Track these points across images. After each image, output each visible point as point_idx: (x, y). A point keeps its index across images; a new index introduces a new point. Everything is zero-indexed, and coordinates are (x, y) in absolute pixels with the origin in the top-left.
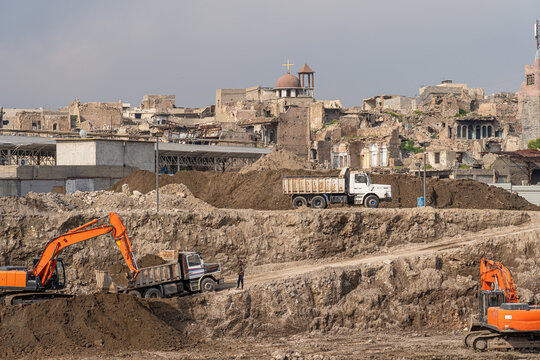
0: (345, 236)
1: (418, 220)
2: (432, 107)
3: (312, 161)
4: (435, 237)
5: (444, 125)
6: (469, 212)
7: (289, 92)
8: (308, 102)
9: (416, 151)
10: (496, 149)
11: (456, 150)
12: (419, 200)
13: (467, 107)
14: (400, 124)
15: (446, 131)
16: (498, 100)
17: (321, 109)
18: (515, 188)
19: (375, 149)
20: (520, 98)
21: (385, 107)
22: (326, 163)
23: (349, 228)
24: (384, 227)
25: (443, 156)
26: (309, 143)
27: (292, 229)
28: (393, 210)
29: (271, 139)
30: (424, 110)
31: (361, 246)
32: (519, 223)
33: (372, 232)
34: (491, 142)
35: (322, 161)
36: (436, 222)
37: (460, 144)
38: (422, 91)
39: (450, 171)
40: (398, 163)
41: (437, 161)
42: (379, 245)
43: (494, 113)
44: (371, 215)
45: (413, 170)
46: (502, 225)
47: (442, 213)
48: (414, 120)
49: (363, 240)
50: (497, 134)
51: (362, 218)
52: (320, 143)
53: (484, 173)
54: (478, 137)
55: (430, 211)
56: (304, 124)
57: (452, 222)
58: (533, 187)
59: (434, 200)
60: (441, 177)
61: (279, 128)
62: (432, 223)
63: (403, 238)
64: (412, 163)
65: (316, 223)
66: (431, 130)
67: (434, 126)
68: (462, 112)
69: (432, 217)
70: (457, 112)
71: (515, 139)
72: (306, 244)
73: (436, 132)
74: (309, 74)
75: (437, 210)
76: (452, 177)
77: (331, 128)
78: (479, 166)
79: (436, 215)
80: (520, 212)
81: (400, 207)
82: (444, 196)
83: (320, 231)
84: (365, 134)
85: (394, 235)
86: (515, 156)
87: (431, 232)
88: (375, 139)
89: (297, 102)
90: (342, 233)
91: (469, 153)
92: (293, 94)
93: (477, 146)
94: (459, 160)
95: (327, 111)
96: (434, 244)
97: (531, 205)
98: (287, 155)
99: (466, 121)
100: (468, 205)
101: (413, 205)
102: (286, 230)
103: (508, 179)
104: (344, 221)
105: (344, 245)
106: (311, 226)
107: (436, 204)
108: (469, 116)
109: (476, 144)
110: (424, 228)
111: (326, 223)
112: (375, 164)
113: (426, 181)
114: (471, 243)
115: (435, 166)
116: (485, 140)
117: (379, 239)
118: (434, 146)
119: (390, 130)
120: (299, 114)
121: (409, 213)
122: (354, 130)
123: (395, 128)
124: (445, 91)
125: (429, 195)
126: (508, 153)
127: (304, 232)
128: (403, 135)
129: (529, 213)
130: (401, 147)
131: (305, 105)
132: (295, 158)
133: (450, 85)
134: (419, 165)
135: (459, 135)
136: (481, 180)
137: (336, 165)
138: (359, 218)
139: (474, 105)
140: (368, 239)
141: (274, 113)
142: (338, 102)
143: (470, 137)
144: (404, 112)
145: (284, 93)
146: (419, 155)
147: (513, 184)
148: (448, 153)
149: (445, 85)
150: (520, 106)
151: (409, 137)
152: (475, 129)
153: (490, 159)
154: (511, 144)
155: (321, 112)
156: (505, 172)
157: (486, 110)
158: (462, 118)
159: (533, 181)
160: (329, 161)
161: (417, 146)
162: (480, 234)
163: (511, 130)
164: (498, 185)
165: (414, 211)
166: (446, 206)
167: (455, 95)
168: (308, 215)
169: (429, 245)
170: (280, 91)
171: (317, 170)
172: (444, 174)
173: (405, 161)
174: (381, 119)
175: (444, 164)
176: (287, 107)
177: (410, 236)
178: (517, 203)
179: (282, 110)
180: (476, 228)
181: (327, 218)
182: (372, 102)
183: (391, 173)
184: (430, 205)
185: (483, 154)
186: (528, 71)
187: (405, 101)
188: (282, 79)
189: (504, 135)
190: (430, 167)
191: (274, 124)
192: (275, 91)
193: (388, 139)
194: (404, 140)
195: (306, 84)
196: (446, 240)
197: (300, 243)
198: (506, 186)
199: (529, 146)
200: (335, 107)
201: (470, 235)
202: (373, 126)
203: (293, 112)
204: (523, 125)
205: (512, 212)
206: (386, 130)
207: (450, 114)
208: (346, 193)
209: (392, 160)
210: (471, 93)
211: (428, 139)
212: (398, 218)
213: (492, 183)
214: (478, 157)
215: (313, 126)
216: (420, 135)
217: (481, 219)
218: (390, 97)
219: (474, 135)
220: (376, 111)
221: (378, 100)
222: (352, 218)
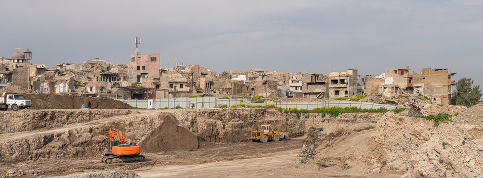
0: (46, 121)
1: (81, 113)
2: (89, 69)
3: (30, 90)
4: (89, 120)
5: (95, 76)
6: (105, 110)
7: (18, 60)
8: (28, 65)
9: (81, 86)
10: (118, 86)
11: (100, 86)
12: (82, 105)
13: (105, 69)
14: (75, 75)
15: (96, 78)
16: (119, 67)
17: (35, 68)
18: (125, 100)
19: (62, 85)
20: (129, 66)
21: (67, 68)
22: (37, 91)
23: (48, 117)
24: (65, 117)
25: (94, 88)
26: (29, 82)
27: (19, 119)
28: (70, 110)
29: (9, 81)
30: (86, 70)
31: (54, 125)
32: (127, 114)
33: (59, 119)
34: (116, 83)
35: (35, 90)
36: (90, 114)
37: (102, 83)
38: (85, 62)
39: (97, 94)
40: (73, 91)
41: (91, 90)
42: (63, 124)
43: (117, 72)
44: (59, 112)
45: (80, 94)
46: (119, 115)
47: (93, 111)
48: (81, 74)
49: (55, 122)
50: (118, 80)
51: (55, 113)
52: (34, 82)
53: (112, 95)
54: (110, 81)
55: (87, 110)
56: (26, 74)
57: (97, 114)
58: (133, 100)
59: (89, 105)
60: (93, 96)
61: (13, 76)
62: (88, 115)
63: (74, 121)
64: (79, 91)
65: (32, 115)
66: (88, 78)
67: (90, 76)
68: (103, 71)
69: (88, 112)
70: (101, 71)
71: (126, 82)
72: (27, 124)
73: (91, 79)
74: (29, 53)
75: (90, 110)
76: (98, 96)
77: (40, 76)
78: (110, 92)
79: (90, 112)
80: (127, 110)
81: (73, 108)
82: (94, 104)
83: (33, 119)
84: (57, 79)
85: (70, 120)
86: (126, 89)
87: (88, 118)
88: (62, 81)
89: (23, 65)
90: (45, 119)
91: (106, 87)
92: (21, 61)
93: (109, 85)
94: (101, 90)
95: (38, 69)
96: (89, 123)
97: (132, 107)
98: (16, 87)
99: (105, 75)
100: (105, 107)
101: (80, 107)
102: (16, 119)
103: (123, 97)
104: (46, 114)
105: (46, 124)
106: (29, 117)
107: (90, 107)
108: (106, 72)
109: (109, 83)
110: (84, 117)
111: (37, 116)
112: (62, 91)
113: (86, 98)
114: (105, 122)
115: (90, 92)
116: (113, 82)
117: (63, 122)
118: (90, 84)
119: (69, 77)
120: (24, 70)
121: (77, 111)
122: (52, 77)
123: (72, 77)
124: (95, 62)
125: (87, 104)
126: (123, 87)
127: (25, 119)
128: (75, 79)
129: (131, 110)
130: (74, 84)
131: (27, 66)
132: (21, 88)
133: (98, 60)
134: (83, 92)
135: (101, 80)
136: (111, 98)
137: (42, 91)
138: (53, 113)
139: (108, 68)
140: (58, 122)
141: (11, 69)
142: (44, 65)
143: (106, 81)
144: (76, 70)
145: (16, 61)
146: (83, 88)
147: (125, 99)
148: (96, 87)
149: (95, 60)
150: (128, 70)
151: (78, 80)
152: (109, 78)
153: (115, 90)
154: (124, 84)
155: (35, 69)
156: (122, 94)
157: (113, 70)
158: (103, 73)
159: (133, 98)
160: (39, 90)
161: (82, 84)
162: (110, 118)
163: (124, 79)
164: (118, 100)
165: (80, 110)
166: (95, 108)
167: (100, 64)
168: (28, 112)
169: (87, 123)
170: (14, 60)
171: (33, 93)
172: (94, 95)
173: (76, 90)
174: (65, 73)
175: (94, 91)
176: (17, 67)
177: (78, 120)
178: (126, 106)
179: (15, 68)
180: (108, 116)
181: (37, 113)
182: (61, 66)
183: (70, 95)
184: (87, 107)
185: (112, 88)
186: (132, 56)
187: (77, 66)
188: (15, 54)
189: (121, 80)
190: (88, 92)
191: (10, 74)
192: (11, 60)
193: (68, 81)
194: (76, 82)
195: (28, 57)
196: (94, 121)
197: (23, 124)
198: (122, 100)
199: (132, 85)
200: (42, 67)
201: (105, 119)
202: (61, 76)
203: (20, 69)
204: (130, 77)
205: (124, 110)
206: (67, 77)
207: (98, 72)
208: (5, 104)
209: (70, 90)
210: (107, 63)
211: (87, 82)
212: (72, 113)
213: (116, 99)
214: (110, 89)
215: (31, 75)
216: (83, 80)
217: (110, 113)
218: (70, 64)
219: (108, 80)
220: (63, 70)
221: (64, 65)
222: (50, 113)
